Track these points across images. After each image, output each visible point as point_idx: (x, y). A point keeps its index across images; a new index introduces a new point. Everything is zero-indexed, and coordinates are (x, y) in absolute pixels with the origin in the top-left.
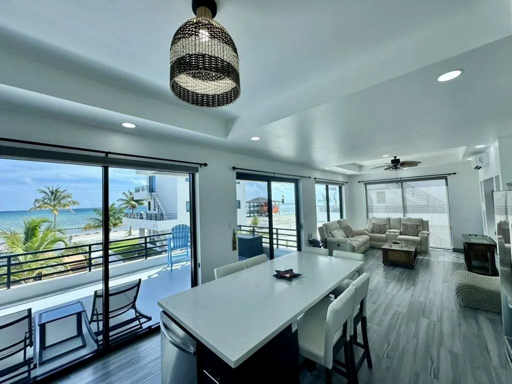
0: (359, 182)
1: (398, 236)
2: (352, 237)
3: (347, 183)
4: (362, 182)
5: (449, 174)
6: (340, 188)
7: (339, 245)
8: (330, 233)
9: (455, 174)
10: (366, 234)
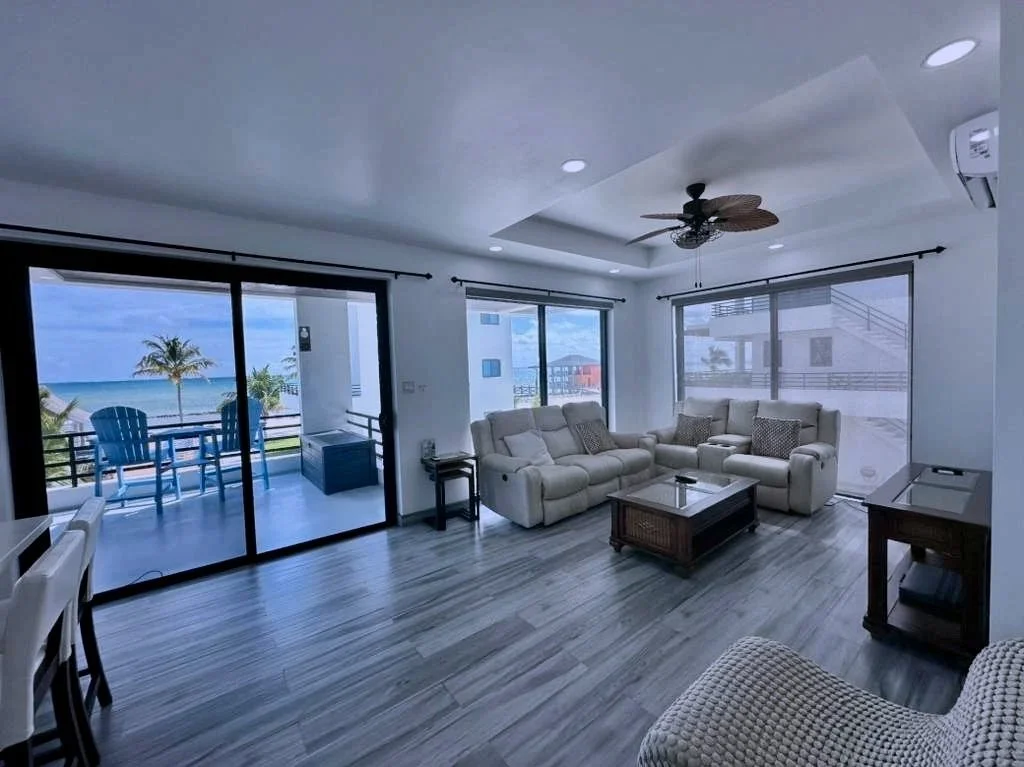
0: (659, 298)
1: (729, 454)
2: (595, 453)
3: (623, 301)
4: (668, 297)
5: (920, 254)
6: (604, 317)
7: (505, 478)
8: (502, 439)
9: (939, 250)
10: (645, 446)
